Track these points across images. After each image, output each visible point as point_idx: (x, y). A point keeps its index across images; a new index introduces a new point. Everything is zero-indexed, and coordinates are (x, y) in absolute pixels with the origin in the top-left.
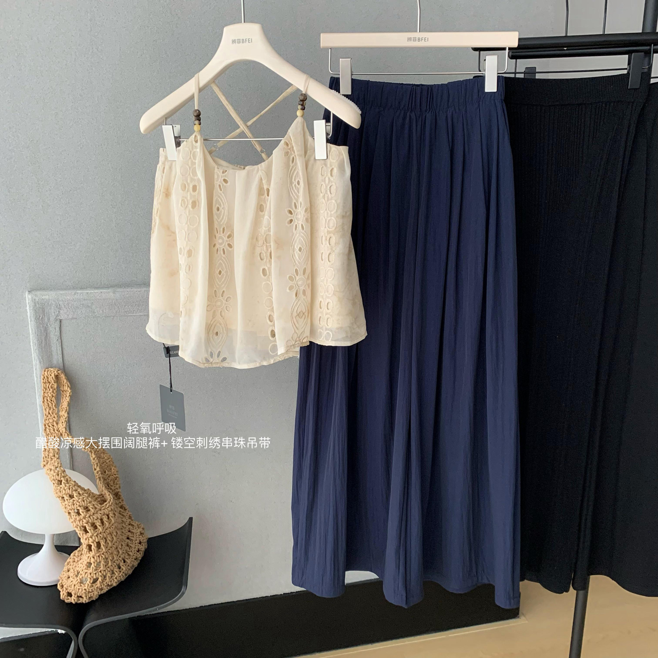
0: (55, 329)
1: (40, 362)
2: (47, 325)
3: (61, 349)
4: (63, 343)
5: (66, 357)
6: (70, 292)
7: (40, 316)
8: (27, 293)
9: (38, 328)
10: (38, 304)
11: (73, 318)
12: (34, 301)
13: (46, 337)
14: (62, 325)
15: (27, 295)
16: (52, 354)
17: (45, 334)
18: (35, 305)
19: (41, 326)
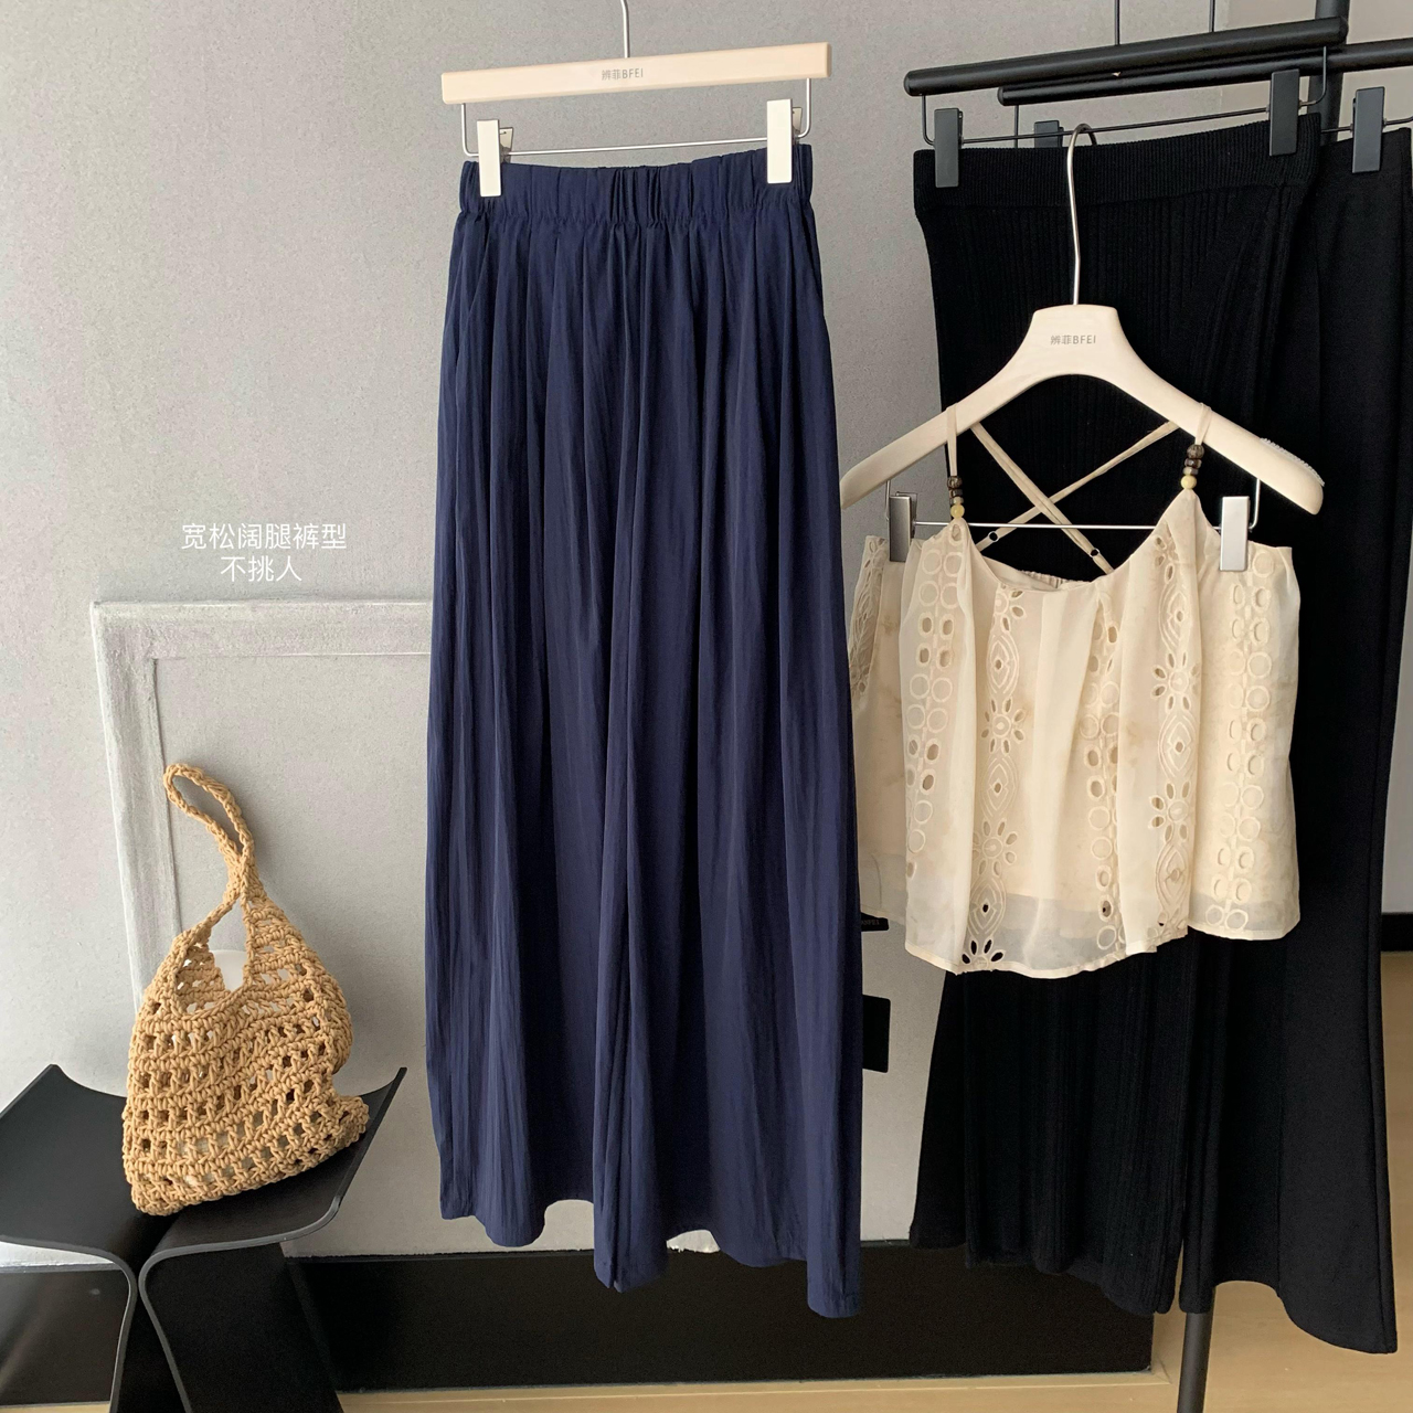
0: (145, 676)
1: (118, 741)
2: (129, 669)
3: (156, 717)
4: (161, 705)
5: (166, 732)
6: (171, 606)
7: (115, 651)
8: (92, 605)
9: (112, 674)
10: (111, 627)
11: (178, 658)
12: (103, 621)
13: (128, 693)
14: (158, 670)
15: (91, 609)
16: (140, 727)
17: (126, 687)
18: (107, 630)
19: (118, 670)
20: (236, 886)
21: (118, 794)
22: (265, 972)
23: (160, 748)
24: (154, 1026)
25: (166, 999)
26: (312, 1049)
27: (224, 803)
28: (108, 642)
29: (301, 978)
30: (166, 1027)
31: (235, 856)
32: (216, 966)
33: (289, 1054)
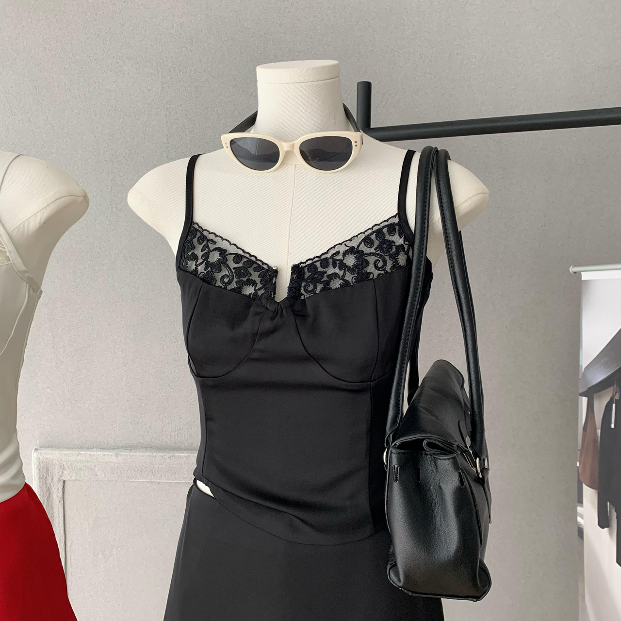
0: (58, 490)
2: (50, 485)
3: (62, 511)
4: (66, 505)
6: (74, 453)
7: (43, 476)
8: (33, 450)
9: (40, 487)
10: (42, 463)
11: (76, 480)
12: (38, 459)
14: (65, 486)
15: (32, 453)
16: (54, 516)
17: (48, 494)
18: (40, 464)
19: (44, 486)
28: (39, 470)
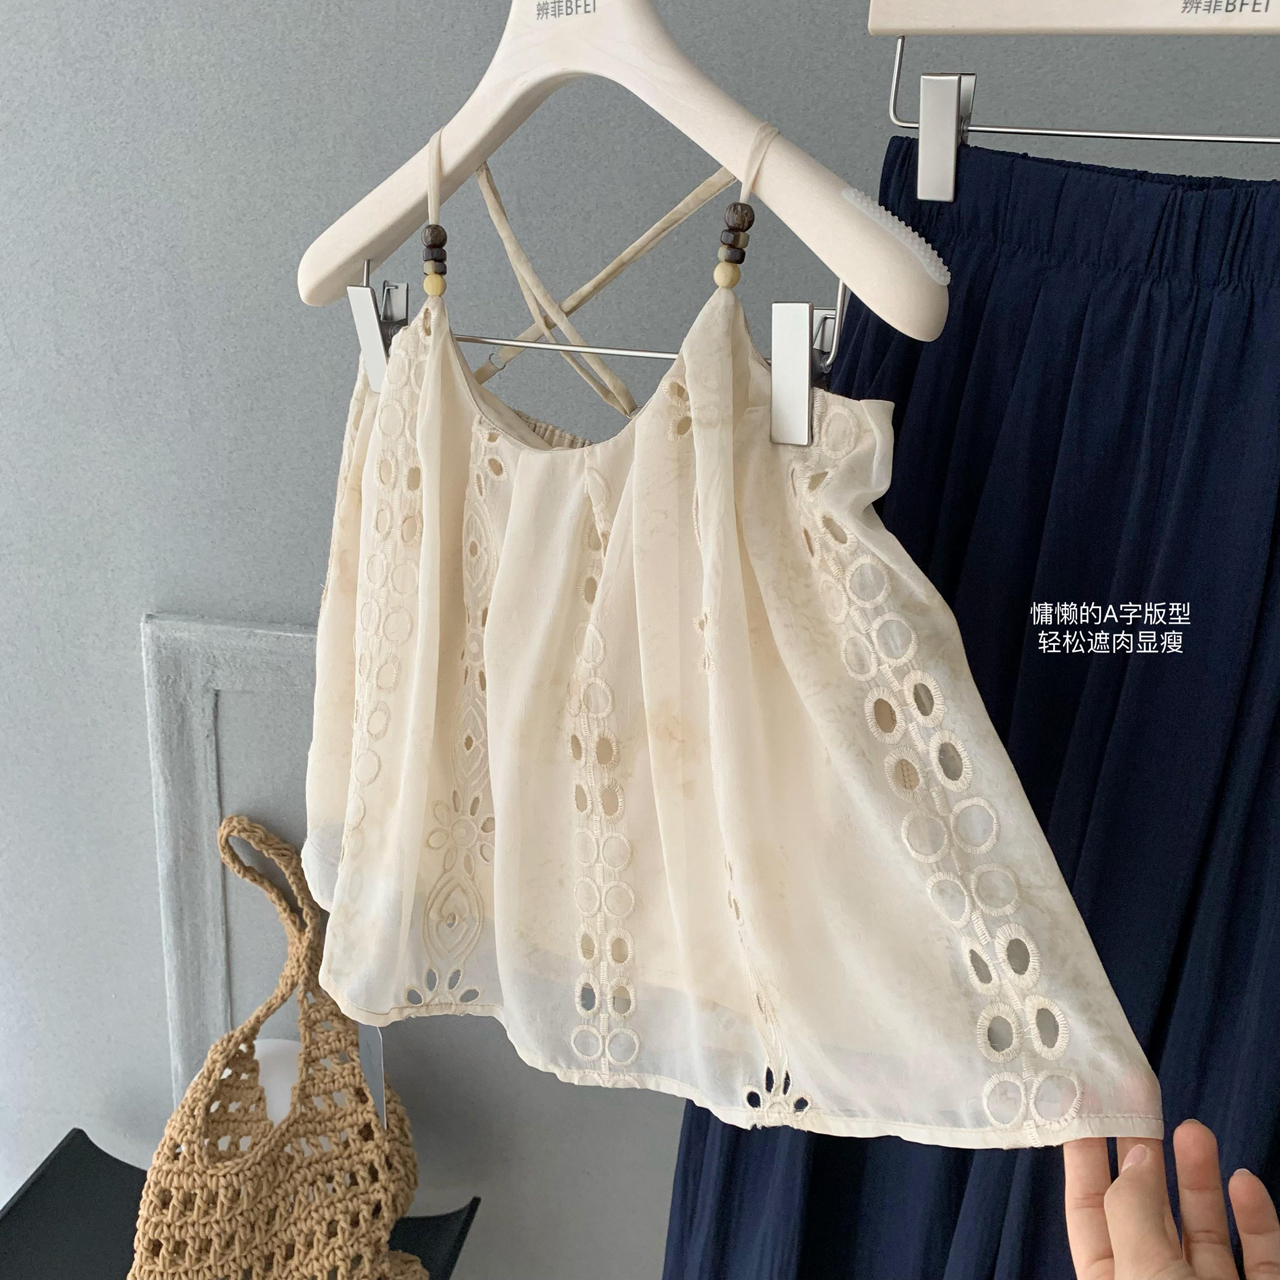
0: (203, 710)
1: (166, 782)
2: (185, 699)
3: (214, 758)
4: (221, 745)
5: (225, 777)
6: (239, 630)
7: (169, 677)
8: (143, 618)
9: (162, 703)
10: (166, 649)
11: (244, 692)
12: (155, 639)
13: (182, 726)
14: (219, 704)
15: (142, 624)
16: (194, 768)
17: (180, 720)
18: (159, 651)
19: (171, 700)
20: (294, 973)
21: (164, 843)
22: (318, 1095)
23: (217, 795)
24: (172, 1179)
25: (190, 1143)
26: (365, 1212)
27: (287, 874)
28: (160, 664)
29: (360, 1108)
30: (186, 1183)
31: (296, 933)
32: (260, 1083)
33: (336, 1218)
